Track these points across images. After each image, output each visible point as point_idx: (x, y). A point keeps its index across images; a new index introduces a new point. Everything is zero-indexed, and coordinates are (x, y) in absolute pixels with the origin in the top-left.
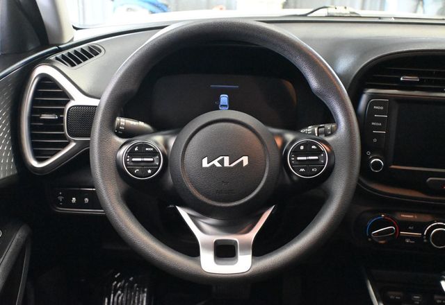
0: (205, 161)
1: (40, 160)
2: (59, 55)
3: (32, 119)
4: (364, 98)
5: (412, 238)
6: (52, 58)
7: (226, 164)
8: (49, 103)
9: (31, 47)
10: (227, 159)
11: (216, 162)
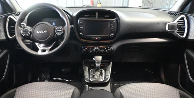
0: (38, 32)
1: (11, 37)
2: (15, 14)
3: (9, 28)
4: (79, 20)
5: (91, 51)
6: (13, 14)
7: (42, 32)
8: (12, 24)
9: (8, 12)
10: (42, 31)
11: (40, 32)
